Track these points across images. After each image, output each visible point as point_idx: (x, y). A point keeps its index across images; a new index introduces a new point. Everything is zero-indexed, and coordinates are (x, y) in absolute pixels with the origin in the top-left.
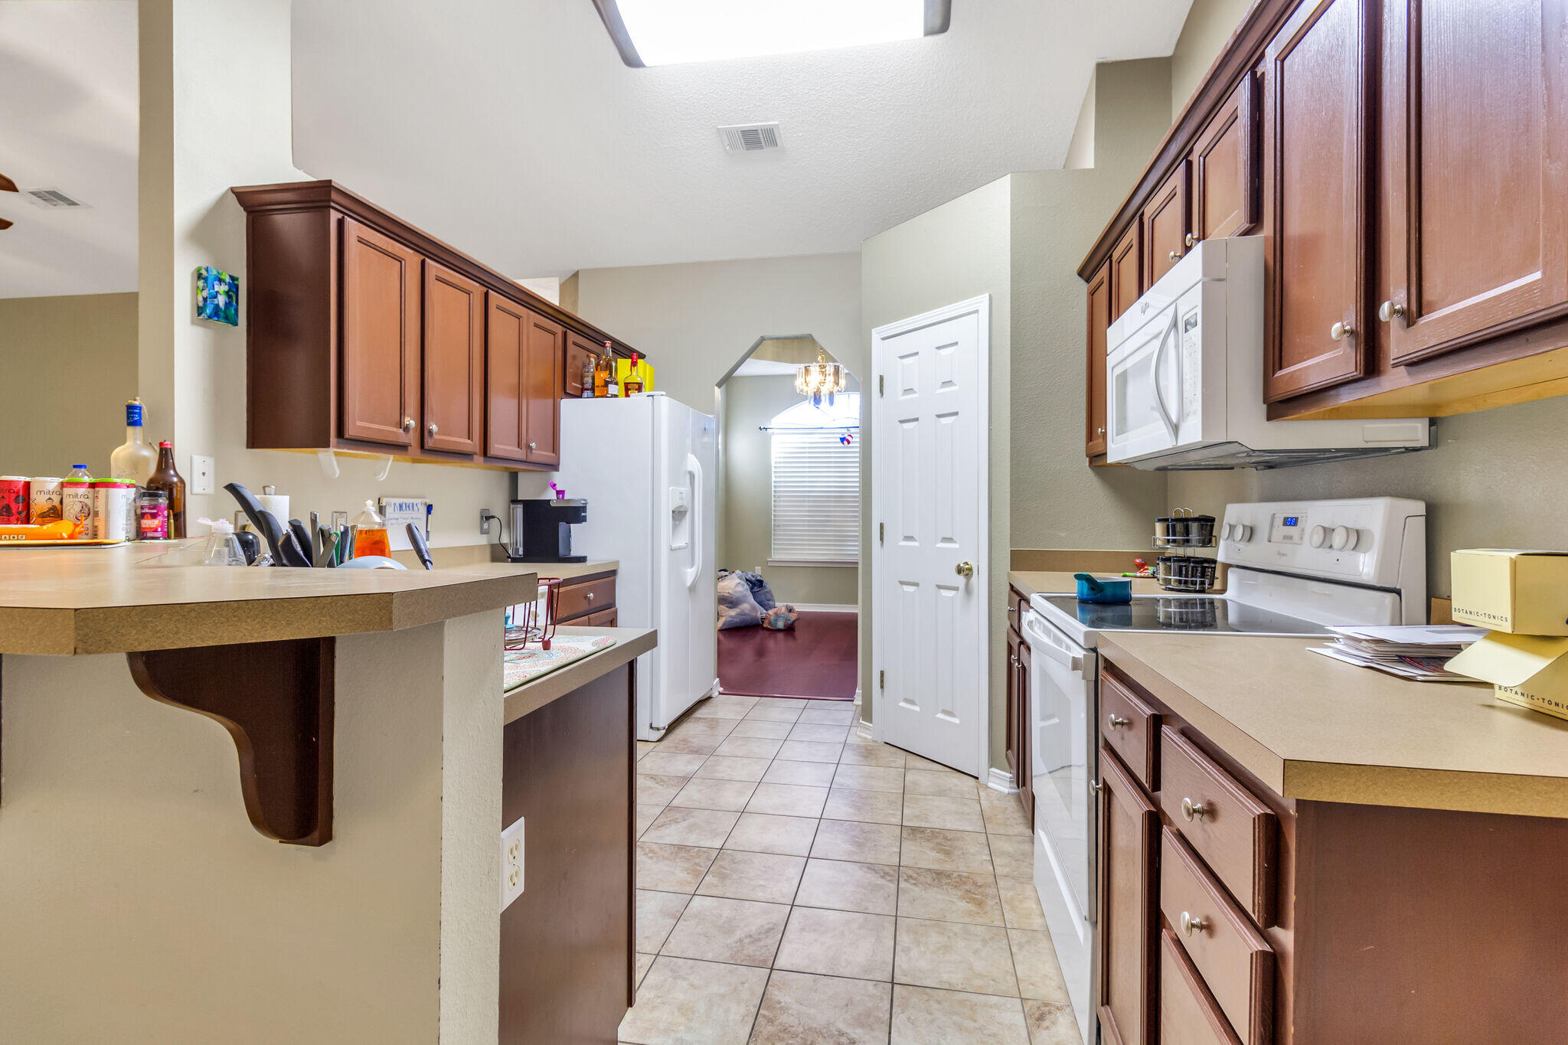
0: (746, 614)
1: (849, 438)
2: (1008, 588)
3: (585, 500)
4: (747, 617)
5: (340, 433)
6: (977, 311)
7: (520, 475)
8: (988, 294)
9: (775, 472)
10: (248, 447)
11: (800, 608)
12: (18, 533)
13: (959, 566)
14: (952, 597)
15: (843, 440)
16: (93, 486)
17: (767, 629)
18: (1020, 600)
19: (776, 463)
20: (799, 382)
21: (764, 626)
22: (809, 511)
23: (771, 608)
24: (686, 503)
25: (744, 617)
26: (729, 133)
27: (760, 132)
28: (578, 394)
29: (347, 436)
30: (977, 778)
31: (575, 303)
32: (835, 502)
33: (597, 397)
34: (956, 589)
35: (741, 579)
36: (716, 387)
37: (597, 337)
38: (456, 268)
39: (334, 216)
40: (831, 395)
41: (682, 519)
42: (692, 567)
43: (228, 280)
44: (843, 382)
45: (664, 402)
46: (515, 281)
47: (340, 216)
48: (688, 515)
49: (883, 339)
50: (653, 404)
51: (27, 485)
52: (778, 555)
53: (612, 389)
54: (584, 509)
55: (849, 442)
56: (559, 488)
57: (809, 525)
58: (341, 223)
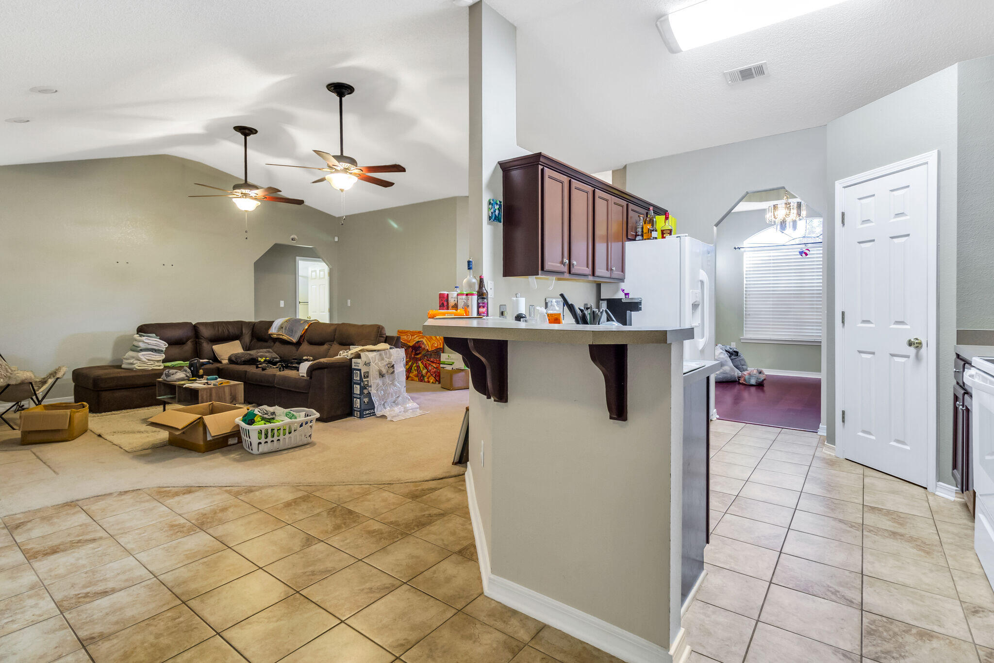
0: (727, 373)
1: (807, 251)
2: (955, 356)
3: (641, 298)
4: (729, 376)
5: (543, 269)
6: (927, 163)
7: (602, 286)
8: (937, 150)
9: (746, 278)
10: (503, 276)
11: (768, 372)
12: (444, 314)
13: (910, 341)
14: (904, 362)
15: (801, 253)
16: (467, 295)
17: (743, 384)
18: (964, 364)
19: (747, 271)
20: (769, 216)
21: (741, 382)
22: (773, 304)
23: (744, 371)
24: (699, 299)
25: (726, 375)
26: (731, 74)
27: (753, 71)
28: (633, 238)
29: (545, 270)
30: (926, 488)
31: (624, 183)
32: (794, 297)
33: (645, 239)
34: (908, 357)
35: (722, 350)
36: (714, 227)
37: (645, 205)
38: (576, 178)
39: (540, 167)
40: (794, 222)
41: (696, 308)
42: (702, 338)
43: (499, 203)
44: (804, 213)
45: (687, 240)
46: (591, 174)
47: (542, 167)
48: (700, 307)
49: (845, 187)
50: (680, 242)
51: (448, 294)
52: (749, 334)
53: (654, 234)
54: (640, 303)
55: (806, 254)
56: (625, 292)
57: (773, 315)
58: (542, 170)
